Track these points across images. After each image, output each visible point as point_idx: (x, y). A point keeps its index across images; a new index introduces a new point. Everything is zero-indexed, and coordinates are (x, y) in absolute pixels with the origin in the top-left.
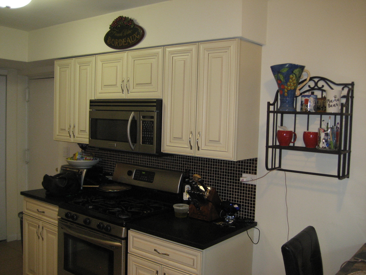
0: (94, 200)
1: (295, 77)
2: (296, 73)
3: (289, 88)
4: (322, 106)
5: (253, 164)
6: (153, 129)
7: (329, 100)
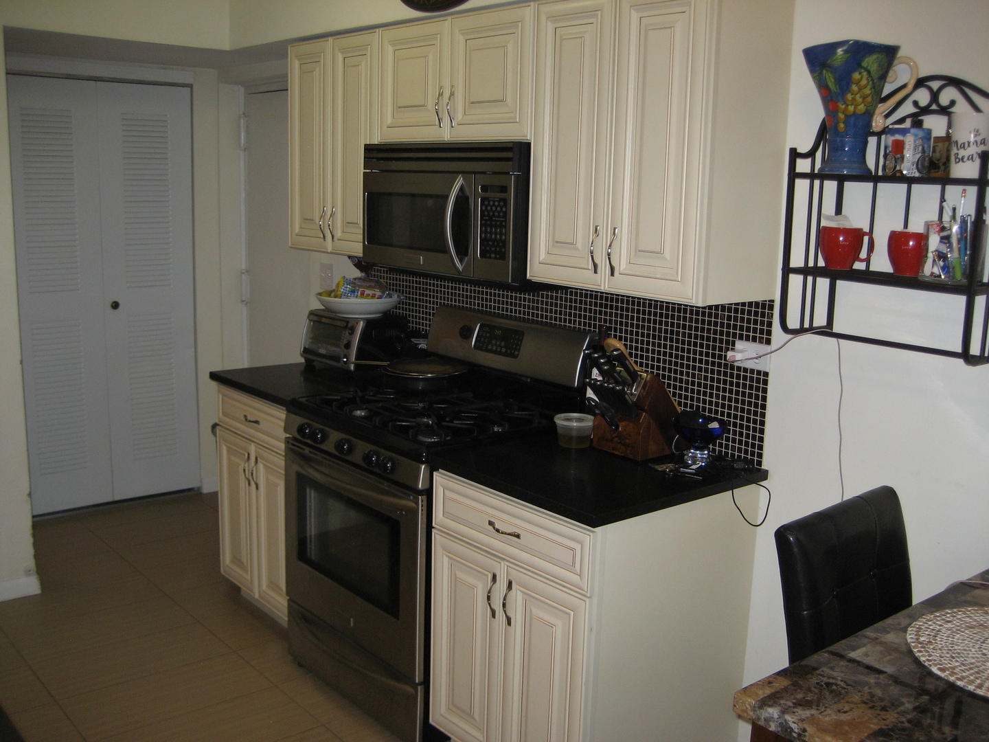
0: (371, 396)
1: (867, 79)
2: (869, 68)
3: (851, 108)
4: (944, 160)
5: (763, 315)
6: (506, 220)
7: (957, 141)
